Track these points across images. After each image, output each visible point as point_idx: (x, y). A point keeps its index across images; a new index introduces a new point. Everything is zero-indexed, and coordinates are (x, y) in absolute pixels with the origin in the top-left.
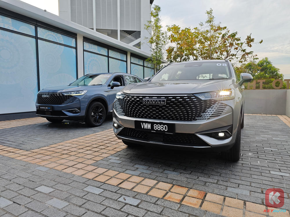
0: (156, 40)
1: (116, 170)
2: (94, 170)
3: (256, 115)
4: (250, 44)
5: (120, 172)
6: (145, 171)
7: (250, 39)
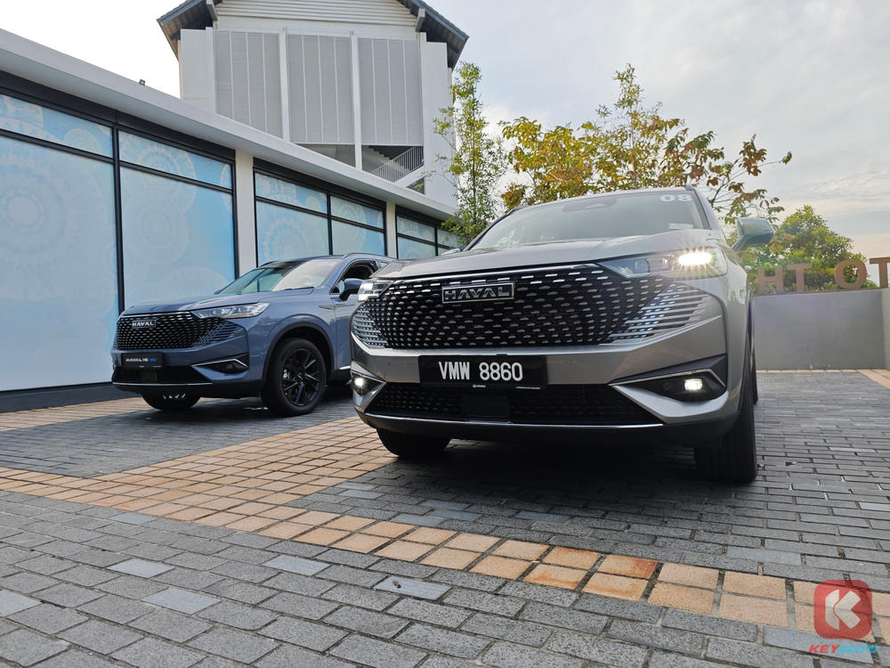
0: (472, 163)
1: (366, 515)
2: (295, 517)
3: (793, 371)
4: (756, 167)
5: (379, 521)
6: (456, 516)
7: (752, 150)
